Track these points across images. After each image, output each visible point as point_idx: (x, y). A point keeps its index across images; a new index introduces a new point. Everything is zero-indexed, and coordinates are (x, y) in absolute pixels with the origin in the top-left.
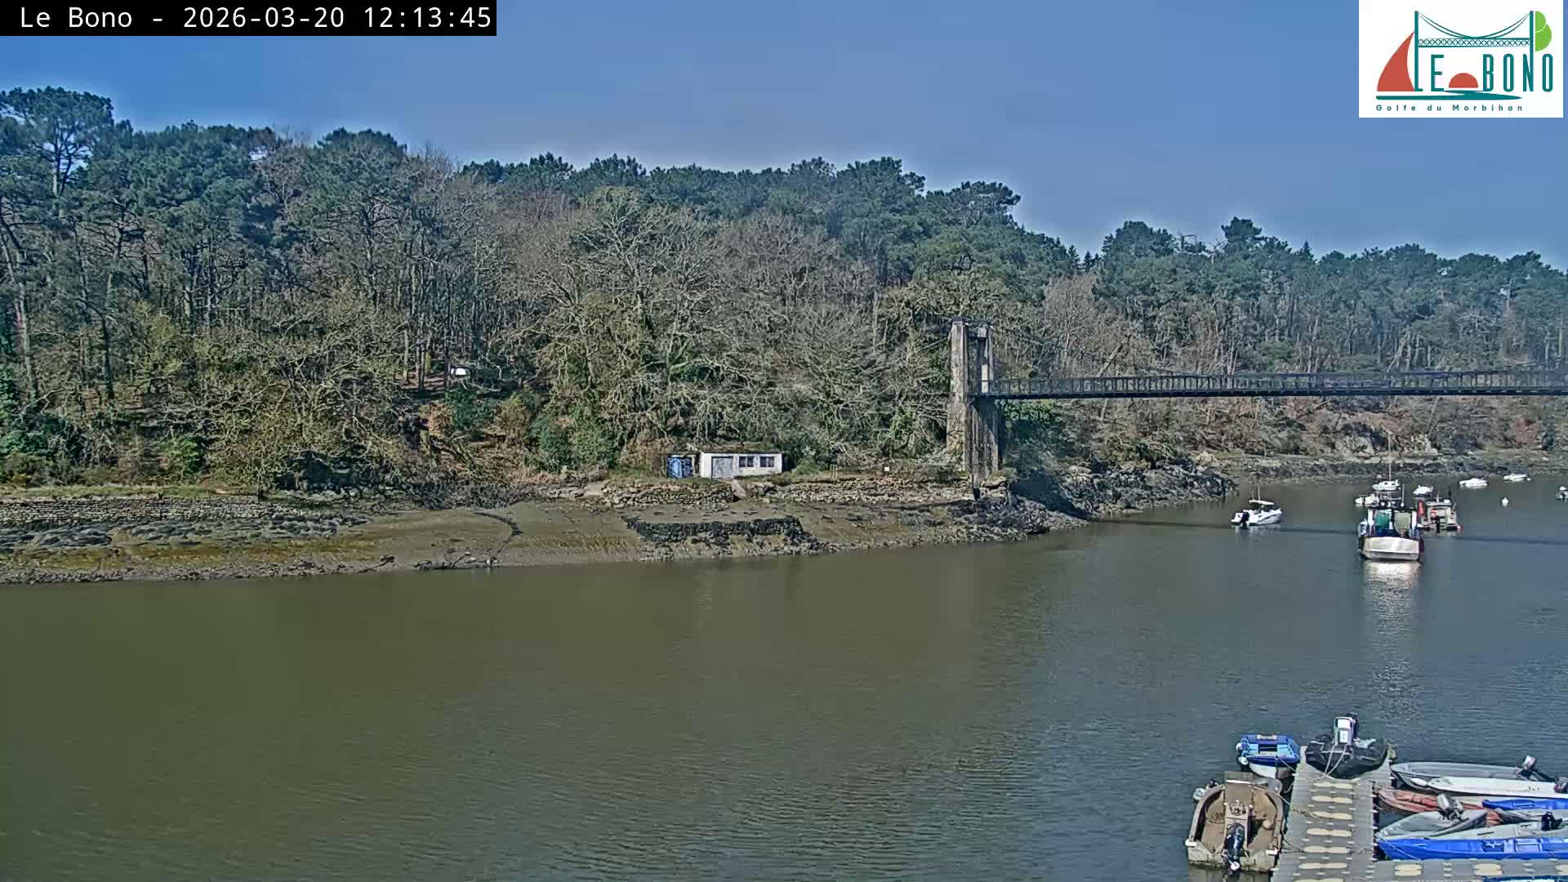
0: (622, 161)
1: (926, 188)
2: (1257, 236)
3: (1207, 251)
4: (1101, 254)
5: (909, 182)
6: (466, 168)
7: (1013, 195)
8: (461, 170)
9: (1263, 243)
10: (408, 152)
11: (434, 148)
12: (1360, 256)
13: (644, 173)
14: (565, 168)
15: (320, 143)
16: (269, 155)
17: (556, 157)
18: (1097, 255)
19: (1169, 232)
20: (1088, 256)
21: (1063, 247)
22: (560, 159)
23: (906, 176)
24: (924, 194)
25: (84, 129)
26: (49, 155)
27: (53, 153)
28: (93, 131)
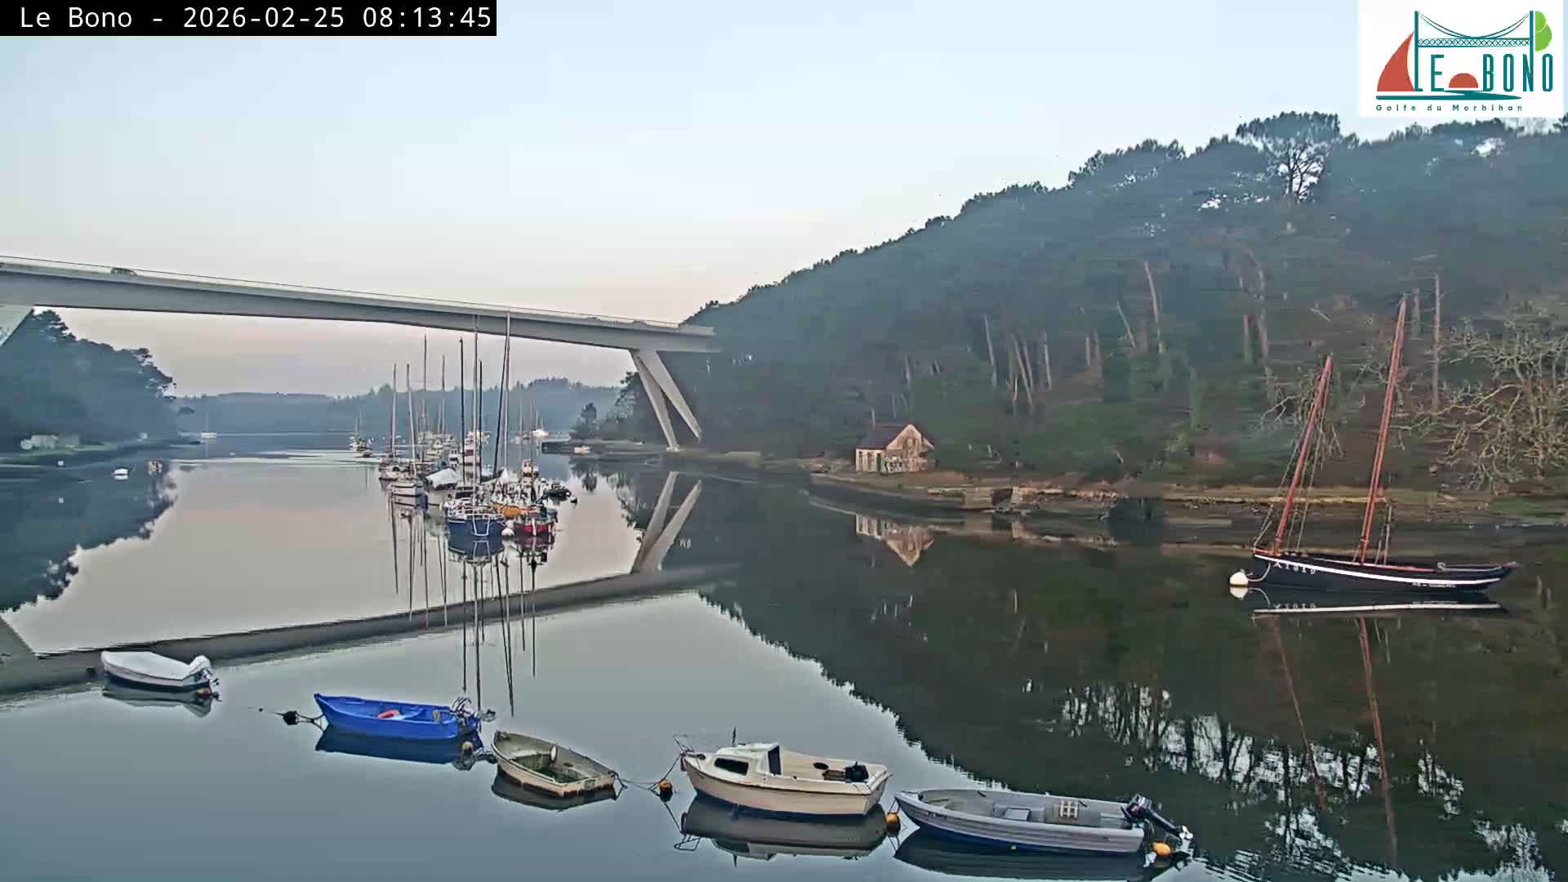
15: (1556, 125)
16: (1498, 146)
25: (1316, 146)
26: (1284, 176)
27: (1287, 174)
28: (1323, 147)
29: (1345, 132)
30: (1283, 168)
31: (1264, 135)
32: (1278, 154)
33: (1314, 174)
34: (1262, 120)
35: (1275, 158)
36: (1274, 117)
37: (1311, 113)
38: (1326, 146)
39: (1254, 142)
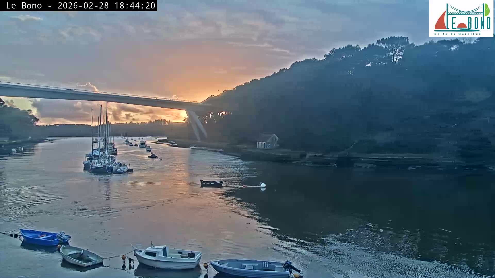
15: (475, 41)
16: (457, 47)
25: (401, 47)
27: (392, 56)
29: (410, 43)
31: (385, 43)
34: (385, 39)
35: (389, 50)
37: (400, 37)
38: (405, 47)
39: (382, 46)
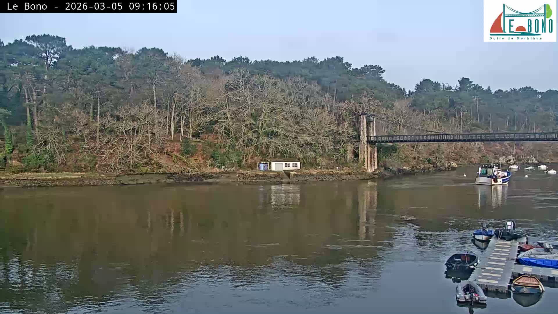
0: (244, 58)
1: (352, 68)
2: (471, 84)
3: (453, 89)
4: (415, 91)
5: (346, 65)
6: (188, 61)
7: (383, 70)
8: (187, 62)
9: (473, 86)
10: (168, 55)
11: (177, 54)
12: (509, 91)
13: (251, 62)
14: (223, 61)
15: (137, 52)
16: (120, 57)
17: (220, 57)
18: (413, 91)
19: (439, 83)
20: (410, 91)
21: (401, 88)
22: (222, 58)
23: (345, 63)
24: (351, 70)
25: (56, 48)
26: (44, 57)
27: (45, 57)
28: (60, 49)
29: (68, 44)
30: (44, 54)
31: (37, 42)
32: (42, 49)
33: (57, 58)
34: (36, 36)
35: (41, 51)
36: (41, 35)
37: (56, 36)
38: (61, 49)
39: (33, 44)
